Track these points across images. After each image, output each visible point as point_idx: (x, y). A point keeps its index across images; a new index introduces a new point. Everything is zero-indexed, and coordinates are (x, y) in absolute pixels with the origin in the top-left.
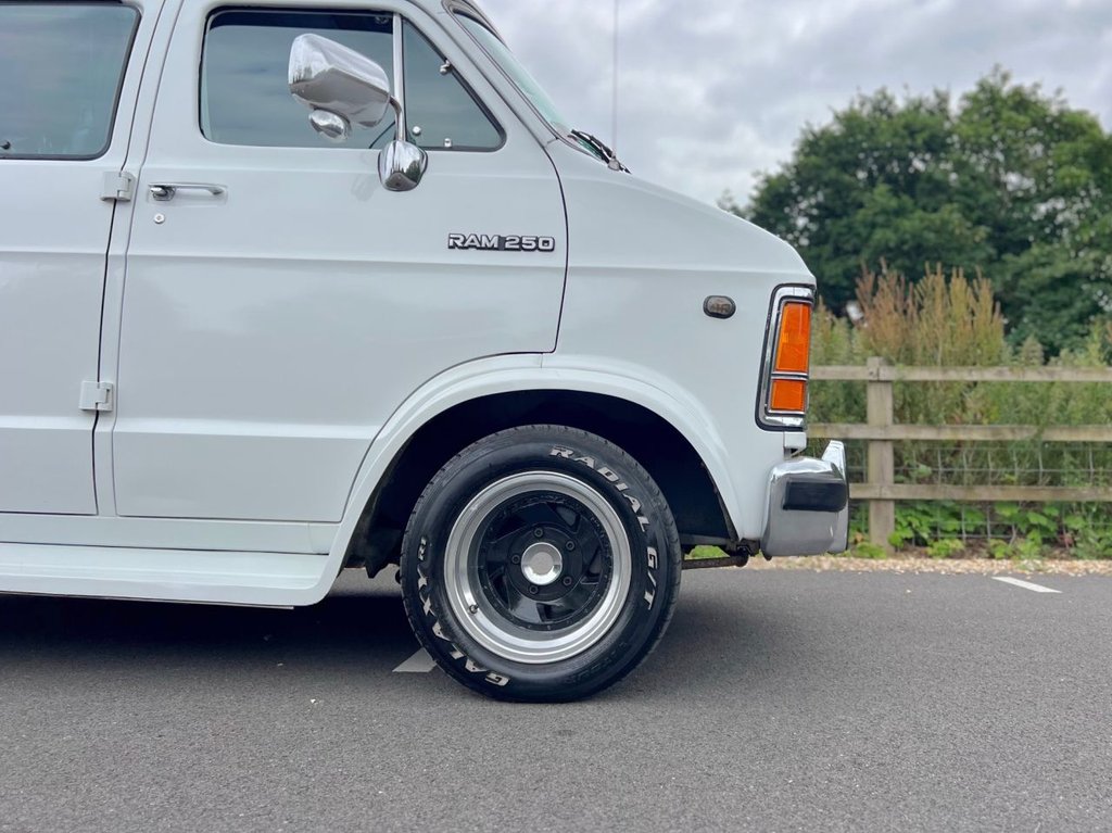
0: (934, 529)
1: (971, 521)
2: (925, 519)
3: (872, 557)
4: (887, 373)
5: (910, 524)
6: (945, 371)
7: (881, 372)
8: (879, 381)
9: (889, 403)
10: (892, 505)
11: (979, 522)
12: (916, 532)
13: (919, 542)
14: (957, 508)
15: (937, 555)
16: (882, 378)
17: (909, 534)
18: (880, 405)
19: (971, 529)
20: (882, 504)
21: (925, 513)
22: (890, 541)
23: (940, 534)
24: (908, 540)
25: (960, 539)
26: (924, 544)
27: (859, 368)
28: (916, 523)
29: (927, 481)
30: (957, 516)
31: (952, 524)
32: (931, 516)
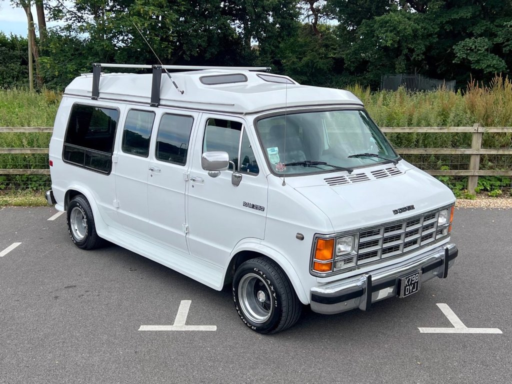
0: (491, 185)
1: (505, 182)
2: (489, 182)
3: (470, 199)
4: (481, 130)
5: (483, 184)
6: (503, 129)
7: (479, 129)
8: (477, 132)
9: (480, 141)
10: (477, 177)
11: (508, 183)
12: (484, 186)
13: (485, 190)
14: (500, 178)
15: (492, 196)
16: (479, 131)
17: (483, 188)
18: (477, 142)
19: (505, 185)
20: (474, 177)
21: (489, 180)
22: (475, 191)
23: (493, 187)
24: (482, 190)
25: (500, 189)
26: (487, 190)
27: (471, 128)
28: (485, 183)
29: (491, 168)
30: (500, 180)
31: (498, 183)
32: (491, 181)
